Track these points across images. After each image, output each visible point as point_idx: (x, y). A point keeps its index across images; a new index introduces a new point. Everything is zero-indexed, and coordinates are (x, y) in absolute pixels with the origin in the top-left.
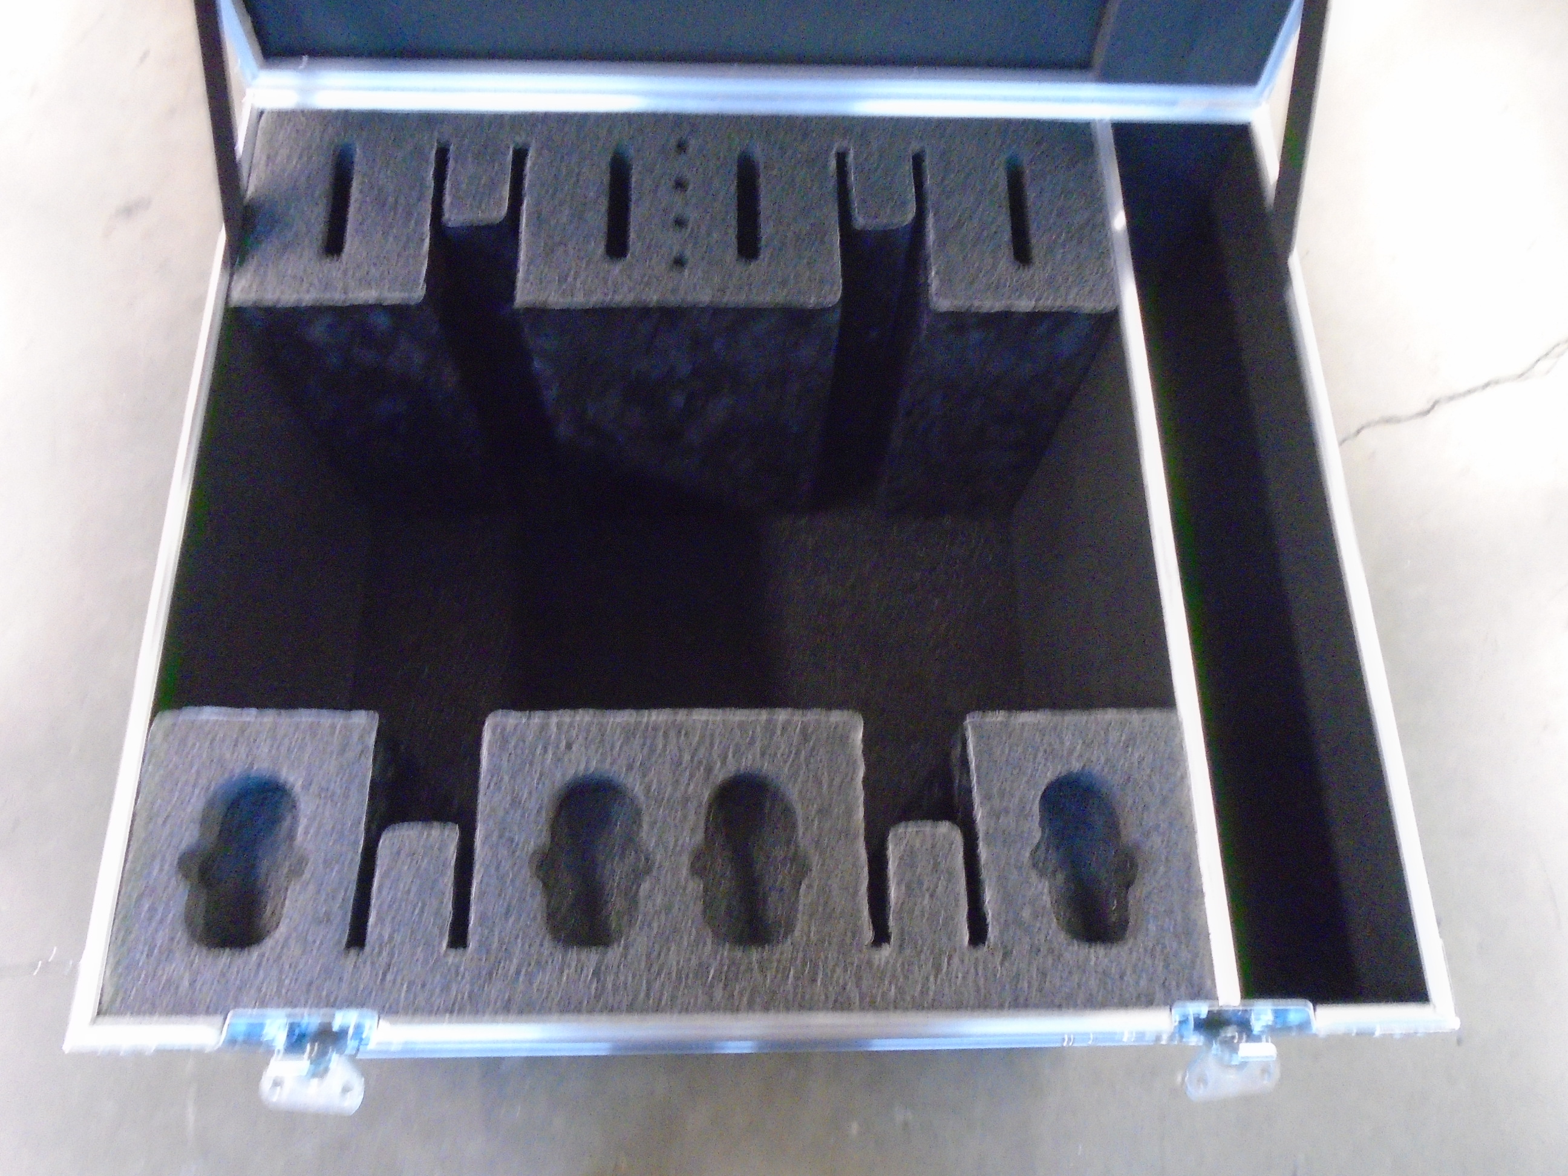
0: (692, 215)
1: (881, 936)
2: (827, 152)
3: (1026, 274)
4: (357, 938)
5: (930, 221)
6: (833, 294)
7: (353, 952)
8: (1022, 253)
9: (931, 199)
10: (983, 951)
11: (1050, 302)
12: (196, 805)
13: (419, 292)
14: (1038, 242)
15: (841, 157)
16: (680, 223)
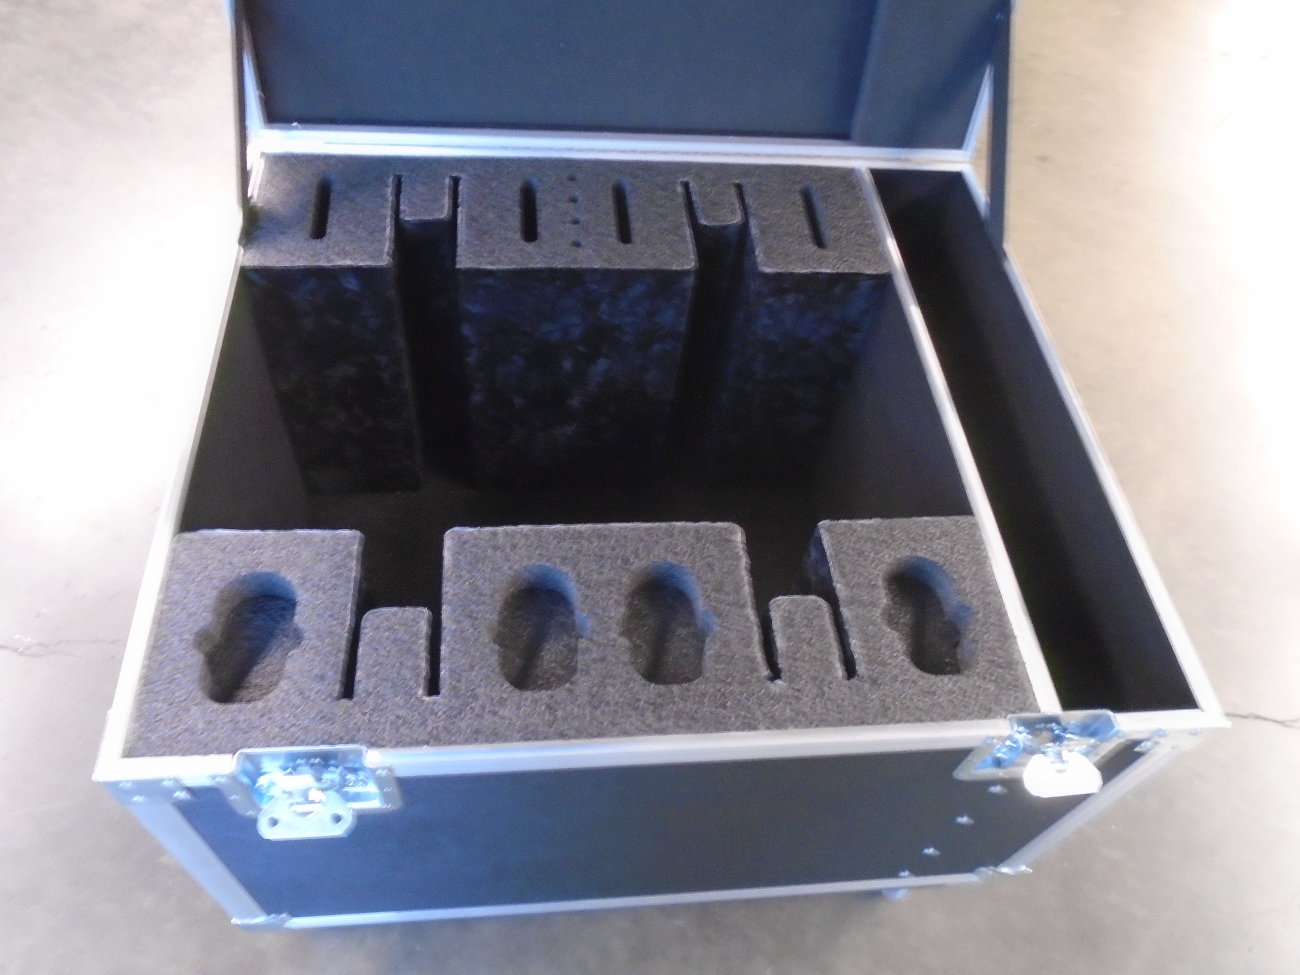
0: (583, 218)
1: (776, 673)
2: (674, 183)
3: (823, 252)
4: (348, 690)
5: (753, 222)
6: (690, 263)
7: (345, 702)
8: (819, 240)
9: (751, 210)
10: (854, 681)
11: (843, 269)
12: (210, 596)
13: (385, 261)
14: (829, 234)
15: (686, 185)
16: (576, 222)
